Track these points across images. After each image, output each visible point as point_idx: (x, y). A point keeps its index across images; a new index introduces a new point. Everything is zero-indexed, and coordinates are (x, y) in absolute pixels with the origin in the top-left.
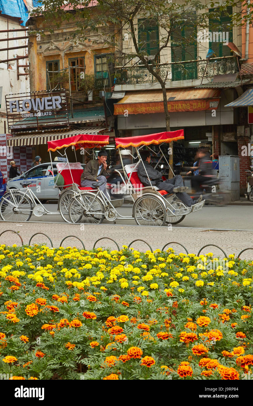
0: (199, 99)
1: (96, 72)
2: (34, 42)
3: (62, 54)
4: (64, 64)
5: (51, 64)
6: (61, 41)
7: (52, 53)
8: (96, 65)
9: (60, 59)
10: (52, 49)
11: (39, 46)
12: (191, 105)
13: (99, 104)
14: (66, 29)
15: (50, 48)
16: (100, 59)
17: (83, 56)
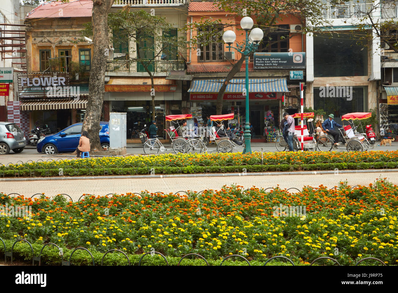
0: (164, 85)
1: (80, 60)
2: (30, 36)
3: (53, 46)
4: (55, 54)
5: (44, 52)
6: (52, 37)
7: (44, 44)
8: (80, 56)
9: (51, 49)
10: (45, 42)
11: (33, 39)
12: (159, 88)
13: (83, 82)
14: (57, 29)
15: (43, 41)
16: (83, 52)
17: (70, 48)
